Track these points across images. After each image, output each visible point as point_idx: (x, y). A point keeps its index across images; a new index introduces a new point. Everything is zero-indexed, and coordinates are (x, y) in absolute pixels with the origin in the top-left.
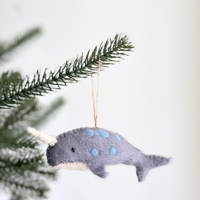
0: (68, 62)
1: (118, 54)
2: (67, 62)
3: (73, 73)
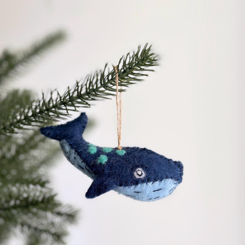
0: (79, 83)
2: (77, 83)
3: (86, 95)
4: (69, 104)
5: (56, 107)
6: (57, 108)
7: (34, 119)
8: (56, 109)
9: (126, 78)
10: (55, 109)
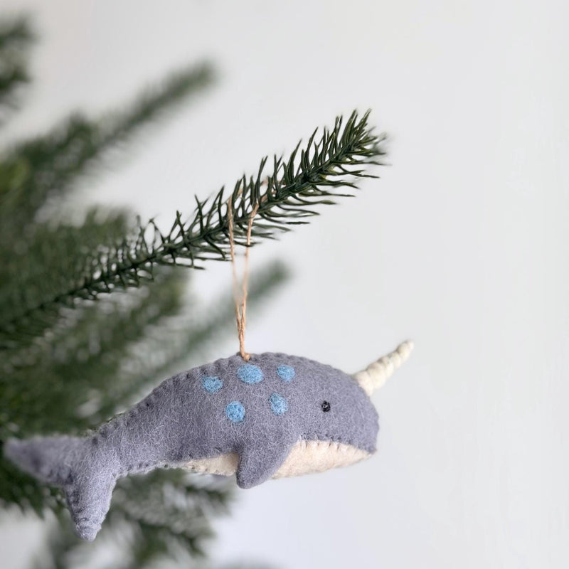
1: (346, 172)
2: (200, 207)
3: (220, 231)
4: (181, 252)
5: (154, 259)
6: (156, 261)
7: (104, 287)
8: (155, 264)
9: (312, 191)
10: (152, 263)
